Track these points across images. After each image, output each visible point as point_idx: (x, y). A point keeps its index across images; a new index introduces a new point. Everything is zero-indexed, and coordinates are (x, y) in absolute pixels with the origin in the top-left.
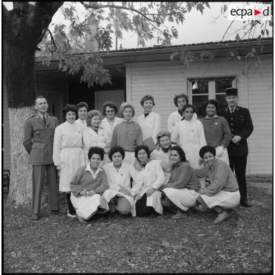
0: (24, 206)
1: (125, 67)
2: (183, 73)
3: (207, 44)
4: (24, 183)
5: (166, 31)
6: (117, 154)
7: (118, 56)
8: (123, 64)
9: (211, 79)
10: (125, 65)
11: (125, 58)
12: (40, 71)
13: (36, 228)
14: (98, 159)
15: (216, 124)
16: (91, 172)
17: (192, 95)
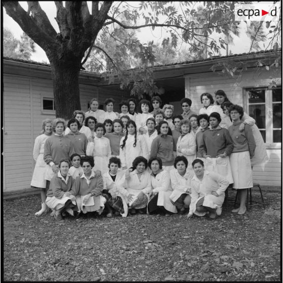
1: (184, 79)
6: (181, 162)
10: (184, 76)
14: (88, 166)
15: (218, 135)
16: (85, 178)
17: (248, 104)
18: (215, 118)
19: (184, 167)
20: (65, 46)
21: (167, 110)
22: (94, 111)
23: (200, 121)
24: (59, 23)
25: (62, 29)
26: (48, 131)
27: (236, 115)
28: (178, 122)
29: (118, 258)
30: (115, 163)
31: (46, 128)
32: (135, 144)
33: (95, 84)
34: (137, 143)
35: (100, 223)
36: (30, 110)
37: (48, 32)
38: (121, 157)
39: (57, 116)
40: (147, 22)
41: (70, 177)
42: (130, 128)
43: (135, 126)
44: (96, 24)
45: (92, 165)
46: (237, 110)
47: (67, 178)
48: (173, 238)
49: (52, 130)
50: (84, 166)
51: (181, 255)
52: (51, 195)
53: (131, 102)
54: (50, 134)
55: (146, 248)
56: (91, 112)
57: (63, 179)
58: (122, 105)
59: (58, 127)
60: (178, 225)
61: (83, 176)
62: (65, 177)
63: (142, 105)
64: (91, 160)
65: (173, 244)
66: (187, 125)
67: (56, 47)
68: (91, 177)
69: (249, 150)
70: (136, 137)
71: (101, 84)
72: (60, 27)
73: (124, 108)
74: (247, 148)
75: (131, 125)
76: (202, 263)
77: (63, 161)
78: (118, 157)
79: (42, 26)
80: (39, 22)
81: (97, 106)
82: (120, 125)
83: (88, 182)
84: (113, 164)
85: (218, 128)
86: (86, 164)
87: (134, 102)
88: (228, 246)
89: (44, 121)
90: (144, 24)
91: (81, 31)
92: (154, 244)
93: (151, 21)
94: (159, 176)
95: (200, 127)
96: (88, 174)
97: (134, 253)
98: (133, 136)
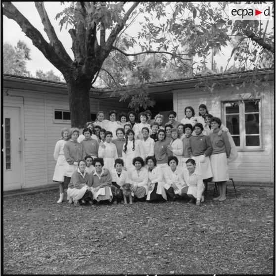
1: (172, 94)
6: (173, 161)
7: (164, 86)
10: (173, 91)
14: (99, 166)
15: (201, 140)
16: (97, 175)
17: (225, 114)
18: (199, 128)
19: (175, 164)
20: (80, 71)
21: (158, 119)
22: (100, 121)
23: (186, 129)
24: (74, 52)
25: (76, 57)
26: (66, 138)
27: (216, 125)
28: (170, 130)
29: (130, 226)
30: (119, 163)
31: (64, 135)
32: (134, 148)
33: (97, 97)
34: (135, 148)
35: (111, 208)
36: (44, 119)
37: (64, 59)
38: (123, 158)
39: (73, 126)
40: (143, 50)
41: (86, 173)
42: (130, 136)
43: (134, 134)
44: (104, 53)
45: (103, 165)
46: (216, 121)
47: (85, 174)
48: (167, 215)
49: (69, 137)
50: (97, 166)
51: (173, 224)
52: (72, 187)
53: (131, 115)
54: (67, 140)
55: (149, 221)
56: (98, 122)
57: (81, 174)
58: (122, 116)
59: (74, 135)
60: (170, 208)
61: (95, 173)
62: (83, 173)
63: (141, 116)
64: (101, 161)
65: (167, 219)
66: (176, 132)
67: (72, 71)
68: (102, 174)
69: (226, 152)
70: (134, 142)
71: (102, 97)
72: (75, 55)
73: (123, 118)
74: (225, 150)
75: (131, 133)
76: (189, 228)
77: (81, 161)
78: (121, 158)
79: (59, 53)
80: (57, 50)
81: (103, 118)
82: (122, 132)
83: (100, 178)
84: (118, 164)
85: (201, 135)
86: (98, 164)
87: (134, 114)
88: (207, 219)
89: (62, 129)
90: (141, 52)
91: (93, 60)
92: (154, 219)
93: (146, 48)
94: (154, 170)
95: (185, 134)
96: (100, 172)
97: (140, 224)
98: (132, 142)
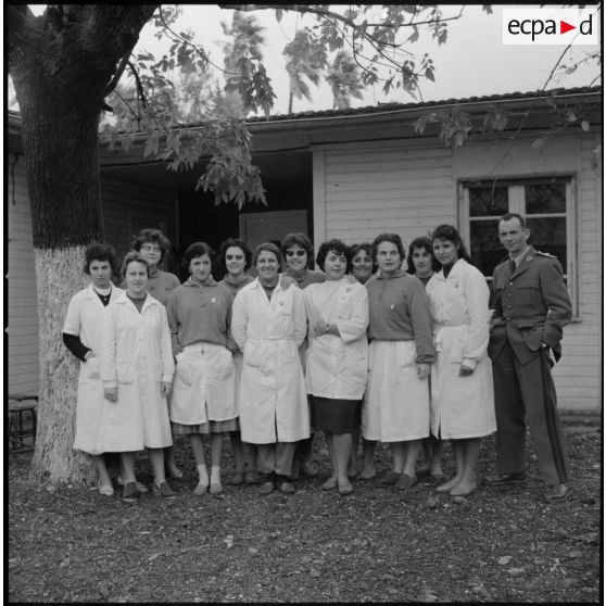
0: (70, 486)
1: (310, 154)
2: (447, 167)
3: (507, 96)
4: (70, 430)
5: (408, 65)
8: (307, 147)
9: (516, 181)
10: (311, 149)
11: (311, 132)
12: (113, 165)
13: (96, 544)
17: (469, 218)
